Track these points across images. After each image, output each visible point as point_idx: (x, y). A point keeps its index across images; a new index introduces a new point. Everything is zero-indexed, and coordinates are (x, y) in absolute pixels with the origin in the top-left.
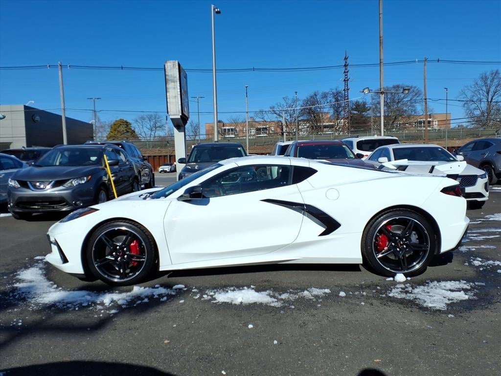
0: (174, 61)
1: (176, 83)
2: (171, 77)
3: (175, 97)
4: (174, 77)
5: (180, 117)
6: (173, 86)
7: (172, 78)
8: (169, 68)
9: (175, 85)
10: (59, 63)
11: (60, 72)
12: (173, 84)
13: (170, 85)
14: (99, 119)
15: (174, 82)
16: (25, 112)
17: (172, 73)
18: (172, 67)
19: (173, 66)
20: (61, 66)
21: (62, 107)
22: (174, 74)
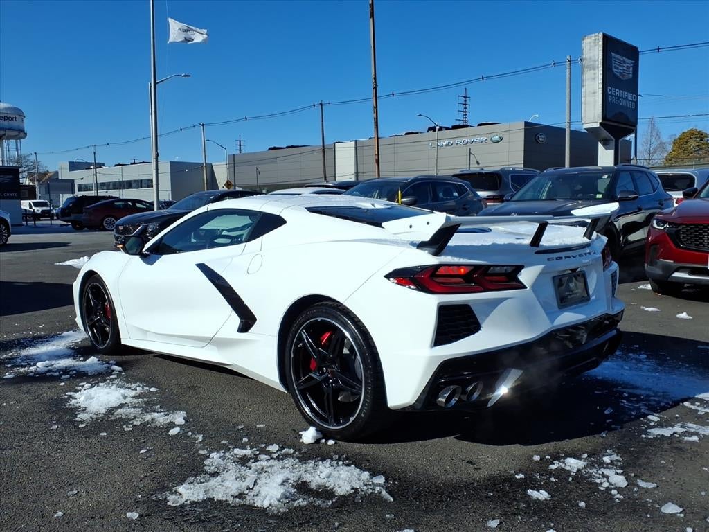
0: (597, 34)
1: (597, 71)
2: (590, 62)
3: (594, 93)
4: (595, 61)
5: (598, 126)
6: (593, 76)
7: (592, 63)
8: (588, 47)
9: (594, 74)
10: (568, 57)
11: (568, 70)
12: (592, 71)
13: (588, 75)
14: (658, 131)
15: (594, 69)
16: (526, 131)
17: (592, 55)
18: (592, 44)
19: (595, 42)
20: (570, 61)
21: (567, 120)
22: (594, 56)
